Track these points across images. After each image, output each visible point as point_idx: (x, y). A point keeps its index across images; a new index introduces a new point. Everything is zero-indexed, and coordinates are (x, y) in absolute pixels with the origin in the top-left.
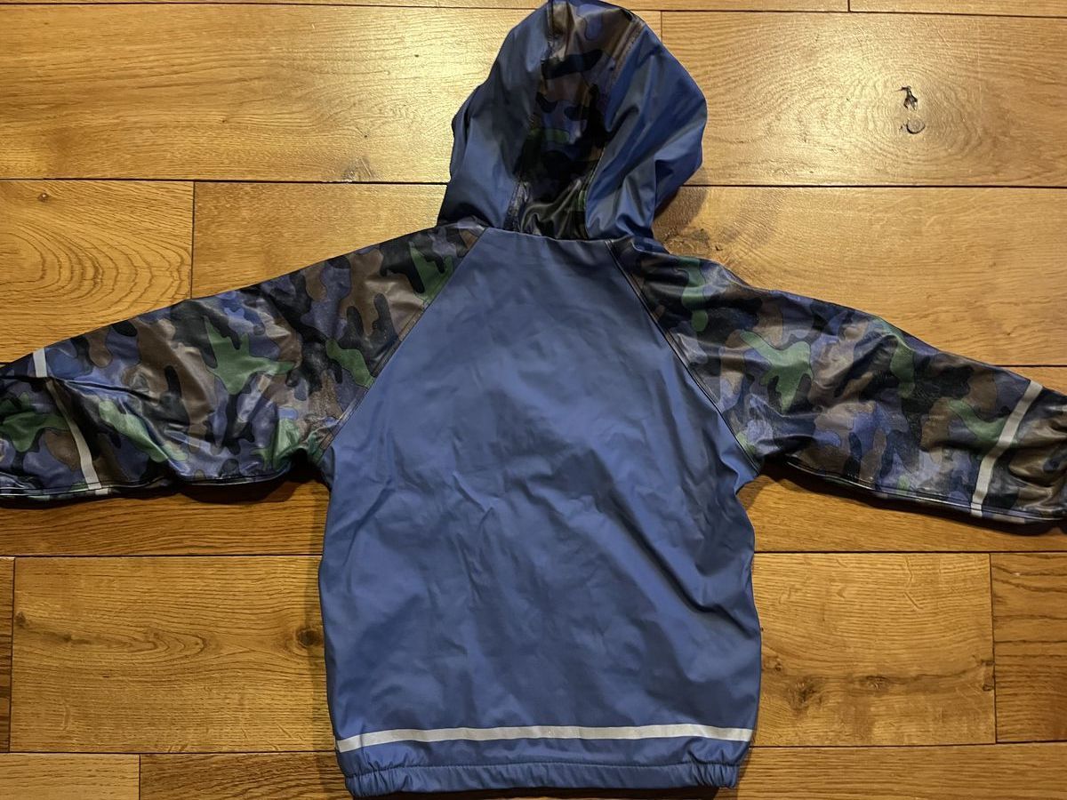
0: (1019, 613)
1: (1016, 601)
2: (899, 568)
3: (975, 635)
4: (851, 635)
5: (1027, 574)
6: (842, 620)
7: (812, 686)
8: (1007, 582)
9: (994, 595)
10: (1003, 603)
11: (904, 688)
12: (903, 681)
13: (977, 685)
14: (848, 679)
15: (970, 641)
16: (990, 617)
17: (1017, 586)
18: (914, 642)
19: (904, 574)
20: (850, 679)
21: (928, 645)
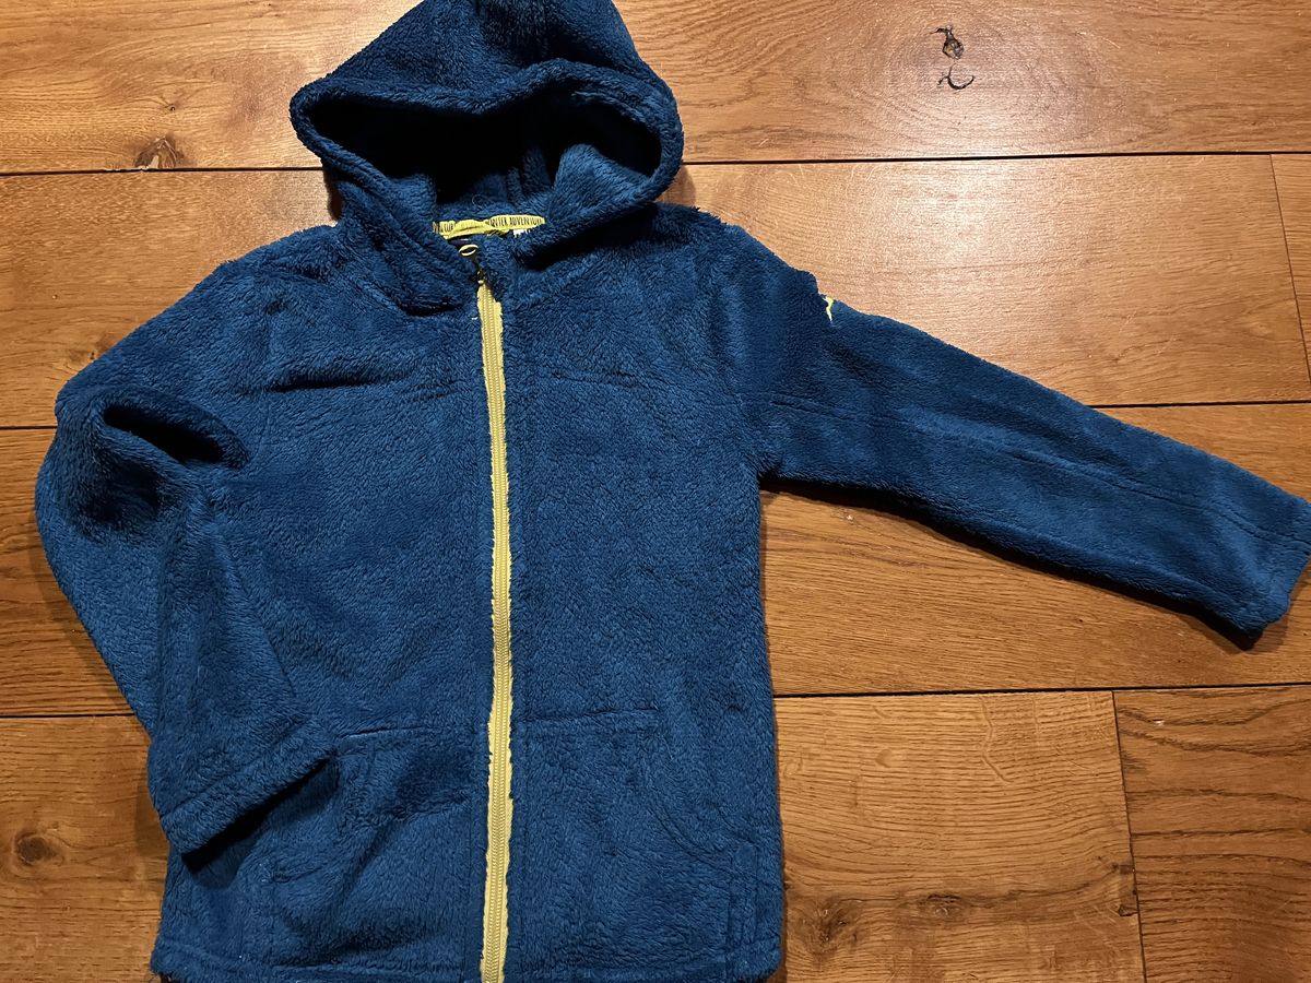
0: (1169, 787)
1: (1162, 768)
2: (971, 717)
3: (1099, 823)
4: (901, 828)
5: (1175, 723)
6: (884, 803)
7: (840, 915)
8: (1143, 736)
9: (1124, 758)
10: (1141, 770)
11: (989, 913)
12: (988, 902)
13: (1108, 907)
14: (900, 899)
15: (1093, 832)
16: (1122, 792)
17: (1162, 742)
18: (1000, 836)
19: (980, 726)
20: (903, 902)
21: (1024, 841)
